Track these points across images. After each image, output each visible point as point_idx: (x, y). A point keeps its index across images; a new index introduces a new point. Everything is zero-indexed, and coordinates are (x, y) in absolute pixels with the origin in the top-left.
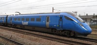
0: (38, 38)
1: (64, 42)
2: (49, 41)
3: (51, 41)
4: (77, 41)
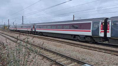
0: (61, 44)
1: (87, 48)
2: (73, 47)
3: (75, 47)
4: (100, 47)
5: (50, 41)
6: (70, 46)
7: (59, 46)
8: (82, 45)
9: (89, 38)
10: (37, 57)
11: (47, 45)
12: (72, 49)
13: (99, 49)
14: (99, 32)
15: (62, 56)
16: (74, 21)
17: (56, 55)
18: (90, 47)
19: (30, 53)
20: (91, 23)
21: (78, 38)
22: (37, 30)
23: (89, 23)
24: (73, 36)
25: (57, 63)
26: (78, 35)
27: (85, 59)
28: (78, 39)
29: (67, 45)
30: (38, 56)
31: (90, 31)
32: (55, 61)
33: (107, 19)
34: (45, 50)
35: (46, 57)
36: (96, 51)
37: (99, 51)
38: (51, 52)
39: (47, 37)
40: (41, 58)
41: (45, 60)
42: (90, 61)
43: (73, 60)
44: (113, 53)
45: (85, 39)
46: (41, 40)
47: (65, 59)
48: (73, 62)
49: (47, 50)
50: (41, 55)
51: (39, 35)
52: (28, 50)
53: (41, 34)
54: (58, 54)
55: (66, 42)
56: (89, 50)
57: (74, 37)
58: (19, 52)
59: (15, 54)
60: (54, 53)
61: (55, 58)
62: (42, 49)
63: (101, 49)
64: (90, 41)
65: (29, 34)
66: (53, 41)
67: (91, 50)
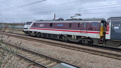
5: (29, 41)
6: (51, 45)
7: (39, 46)
8: (62, 45)
10: (13, 58)
11: (25, 45)
12: (52, 49)
13: (78, 49)
15: (42, 56)
17: (35, 55)
18: (70, 46)
25: (36, 64)
27: (64, 59)
29: (47, 45)
30: (15, 57)
32: (34, 62)
34: (23, 50)
35: (24, 58)
36: (75, 50)
37: (77, 50)
40: (18, 59)
41: (22, 60)
42: (69, 60)
43: (53, 60)
44: (90, 52)
46: (19, 39)
47: (44, 59)
48: (53, 62)
49: (26, 50)
50: (18, 56)
52: (2, 51)
54: (37, 54)
55: (46, 42)
56: (68, 50)
60: (33, 53)
61: (33, 59)
62: (20, 49)
66: (32, 40)
67: (70, 49)
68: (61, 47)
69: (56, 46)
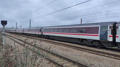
5: (57, 45)
6: (78, 50)
7: (66, 50)
8: (90, 50)
9: (97, 43)
10: (43, 61)
11: (54, 49)
13: (108, 55)
14: (107, 37)
15: (69, 60)
16: (81, 24)
17: (63, 59)
18: (99, 52)
19: (37, 57)
20: (99, 27)
21: (86, 42)
22: (44, 34)
23: (97, 27)
24: (80, 40)
26: (85, 40)
27: (93, 65)
28: (85, 44)
29: (74, 50)
30: (45, 60)
31: (98, 36)
32: (62, 66)
33: (116, 23)
34: (52, 53)
35: (53, 61)
36: (105, 56)
38: (57, 56)
39: (53, 41)
40: (48, 62)
41: (51, 64)
45: (92, 44)
46: (48, 44)
47: (72, 64)
49: (54, 54)
50: (48, 59)
51: (46, 39)
52: (35, 54)
53: (48, 37)
54: (65, 58)
55: (73, 46)
56: (97, 56)
57: (82, 42)
58: (27, 56)
59: (23, 57)
60: (61, 57)
61: (61, 63)
62: (49, 53)
63: (110, 54)
64: (98, 46)
65: (37, 38)
66: (59, 44)
67: (99, 55)
68: (88, 53)
69: (83, 51)
